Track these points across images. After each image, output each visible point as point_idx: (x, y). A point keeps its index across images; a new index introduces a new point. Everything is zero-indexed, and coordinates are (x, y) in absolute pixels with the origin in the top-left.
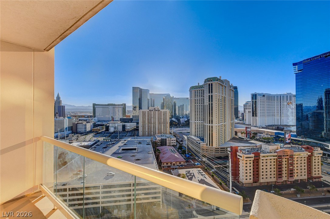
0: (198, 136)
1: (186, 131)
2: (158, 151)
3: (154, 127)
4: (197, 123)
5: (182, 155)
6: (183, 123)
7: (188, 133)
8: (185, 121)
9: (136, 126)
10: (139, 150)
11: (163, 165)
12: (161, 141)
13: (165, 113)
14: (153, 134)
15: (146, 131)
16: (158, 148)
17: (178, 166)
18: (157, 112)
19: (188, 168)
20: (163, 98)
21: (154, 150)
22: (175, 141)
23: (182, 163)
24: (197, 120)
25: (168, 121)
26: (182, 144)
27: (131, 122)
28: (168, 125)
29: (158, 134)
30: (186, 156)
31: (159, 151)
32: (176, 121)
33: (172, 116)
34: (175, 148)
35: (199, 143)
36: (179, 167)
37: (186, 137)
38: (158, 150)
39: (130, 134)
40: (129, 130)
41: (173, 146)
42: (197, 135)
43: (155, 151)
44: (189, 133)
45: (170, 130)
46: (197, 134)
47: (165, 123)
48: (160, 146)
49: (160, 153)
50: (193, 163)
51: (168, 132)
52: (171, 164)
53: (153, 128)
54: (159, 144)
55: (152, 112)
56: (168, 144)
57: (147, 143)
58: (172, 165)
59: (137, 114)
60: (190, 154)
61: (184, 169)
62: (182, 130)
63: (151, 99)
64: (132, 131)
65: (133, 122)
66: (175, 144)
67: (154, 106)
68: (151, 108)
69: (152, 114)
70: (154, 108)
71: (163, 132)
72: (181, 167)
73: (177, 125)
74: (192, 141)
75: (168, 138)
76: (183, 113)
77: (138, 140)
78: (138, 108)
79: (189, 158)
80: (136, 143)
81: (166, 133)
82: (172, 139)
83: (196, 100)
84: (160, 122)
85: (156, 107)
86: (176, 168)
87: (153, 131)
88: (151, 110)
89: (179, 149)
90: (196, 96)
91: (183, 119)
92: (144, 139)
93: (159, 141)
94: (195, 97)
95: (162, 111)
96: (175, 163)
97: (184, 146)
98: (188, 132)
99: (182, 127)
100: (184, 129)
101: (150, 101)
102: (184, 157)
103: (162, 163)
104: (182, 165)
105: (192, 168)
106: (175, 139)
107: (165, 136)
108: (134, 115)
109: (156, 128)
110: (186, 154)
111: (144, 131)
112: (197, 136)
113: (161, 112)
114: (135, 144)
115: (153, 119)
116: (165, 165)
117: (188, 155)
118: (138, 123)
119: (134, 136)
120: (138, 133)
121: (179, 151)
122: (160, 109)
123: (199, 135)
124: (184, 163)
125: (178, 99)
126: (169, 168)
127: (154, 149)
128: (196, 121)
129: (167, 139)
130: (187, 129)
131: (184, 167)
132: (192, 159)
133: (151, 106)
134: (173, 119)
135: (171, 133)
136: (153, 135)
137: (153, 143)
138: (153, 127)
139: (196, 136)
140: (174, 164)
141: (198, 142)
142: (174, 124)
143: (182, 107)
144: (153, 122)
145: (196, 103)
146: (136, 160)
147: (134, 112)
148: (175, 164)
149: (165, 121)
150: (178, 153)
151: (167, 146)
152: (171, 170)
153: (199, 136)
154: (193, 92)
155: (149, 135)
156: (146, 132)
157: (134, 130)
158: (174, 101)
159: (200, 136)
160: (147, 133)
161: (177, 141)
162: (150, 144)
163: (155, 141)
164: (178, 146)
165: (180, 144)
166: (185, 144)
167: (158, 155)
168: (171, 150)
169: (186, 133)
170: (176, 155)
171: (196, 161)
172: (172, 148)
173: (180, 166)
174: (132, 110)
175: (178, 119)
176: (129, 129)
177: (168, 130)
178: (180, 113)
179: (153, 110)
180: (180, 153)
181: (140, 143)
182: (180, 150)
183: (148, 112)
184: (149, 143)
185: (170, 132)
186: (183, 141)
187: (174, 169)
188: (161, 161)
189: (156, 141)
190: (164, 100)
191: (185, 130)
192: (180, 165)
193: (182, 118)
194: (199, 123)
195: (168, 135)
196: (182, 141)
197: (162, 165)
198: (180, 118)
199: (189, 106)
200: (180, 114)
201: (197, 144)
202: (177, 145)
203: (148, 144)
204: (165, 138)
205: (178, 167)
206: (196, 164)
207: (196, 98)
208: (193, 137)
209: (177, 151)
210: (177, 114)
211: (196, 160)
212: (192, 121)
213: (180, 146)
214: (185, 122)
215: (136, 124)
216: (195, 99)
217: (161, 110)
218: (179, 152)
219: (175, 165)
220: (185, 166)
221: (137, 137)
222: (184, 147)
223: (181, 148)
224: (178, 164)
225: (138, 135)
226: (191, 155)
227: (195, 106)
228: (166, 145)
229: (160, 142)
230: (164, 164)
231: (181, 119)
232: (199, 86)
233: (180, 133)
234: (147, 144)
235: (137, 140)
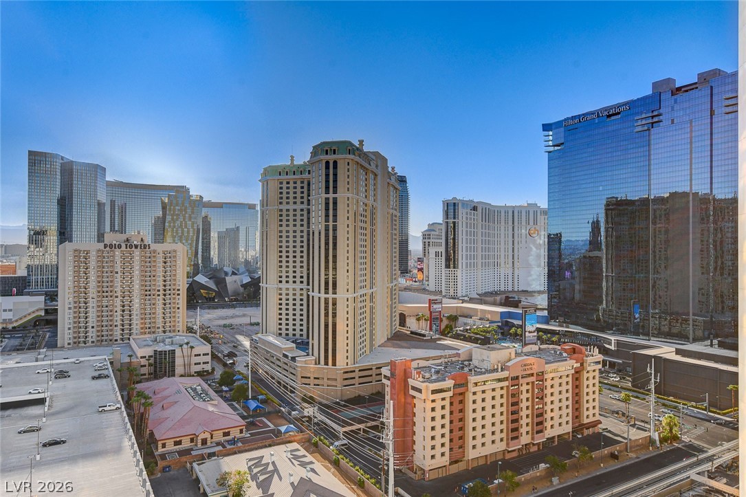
0: (287, 335)
1: (246, 320)
2: (143, 401)
3: (126, 309)
4: (284, 292)
5: (234, 403)
6: (236, 293)
7: (252, 324)
8: (242, 286)
9: (42, 306)
10: (58, 405)
11: (161, 450)
12: (152, 361)
13: (169, 258)
14: (119, 337)
15: (90, 324)
16: (139, 386)
17: (218, 444)
18: (137, 252)
19: (256, 449)
20: (163, 203)
21: (126, 398)
22: (208, 358)
23: (235, 433)
24: (284, 279)
25: (182, 284)
26: (233, 364)
27: (20, 293)
28: (182, 300)
29: (142, 333)
30: (246, 408)
31: (146, 398)
32: (212, 285)
33: (196, 266)
34: (205, 380)
35: (293, 359)
36: (224, 447)
37: (246, 343)
38: (140, 394)
39: (16, 342)
40: (10, 326)
41: (200, 374)
42: (284, 332)
43: (129, 398)
44: (256, 328)
45: (188, 317)
46: (284, 327)
47: (168, 292)
48: (148, 380)
49: (151, 404)
50: (272, 427)
51: (181, 324)
52: (192, 440)
53: (119, 313)
54: (144, 370)
55: (118, 252)
56: (179, 370)
57: (96, 374)
58: (196, 445)
59: (50, 259)
60: (260, 397)
61: (240, 452)
62: (232, 317)
63: (113, 203)
64: (23, 327)
65: (29, 294)
66: (208, 367)
67: (122, 230)
68: (110, 238)
69: (118, 259)
70: (124, 237)
71: (161, 325)
72: (228, 447)
73: (213, 299)
74: (268, 352)
75: (181, 346)
76: (237, 257)
77: (51, 365)
78: (52, 238)
79: (257, 413)
80: (45, 377)
81: (174, 331)
82: (195, 351)
83: (284, 213)
84: (148, 288)
85: (131, 232)
86: (211, 455)
87: (119, 323)
88: (111, 247)
89: (221, 386)
90: (284, 200)
91: (235, 277)
92: (81, 359)
93: (143, 362)
94: (281, 203)
95: (159, 248)
96: (207, 435)
97: (239, 373)
98: (253, 321)
99: (234, 307)
100: (238, 311)
101: (108, 209)
102: (242, 411)
103: (155, 442)
104: (233, 442)
105: (270, 446)
106: (207, 348)
107: (168, 341)
108: (37, 262)
109: (134, 312)
110: (247, 399)
111: (82, 325)
112: (284, 335)
113: (155, 251)
114: (37, 383)
115: (119, 279)
116: (170, 447)
117: (253, 405)
118: (52, 296)
119: (33, 347)
120: (55, 334)
121: (222, 391)
122: (148, 240)
123: (291, 332)
124: (241, 431)
125: (220, 205)
126: (184, 459)
127: (125, 393)
128: (284, 285)
129: (178, 353)
130: (250, 311)
131: (240, 444)
132: (267, 415)
133: (112, 229)
134: (201, 279)
135: (190, 330)
136: (119, 341)
137: (119, 370)
138: (119, 308)
139: (280, 334)
140: (204, 442)
141: (290, 355)
142: (201, 296)
143: (230, 237)
144: (118, 289)
145: (284, 223)
146: (44, 445)
147: (38, 251)
148: (209, 439)
149: (168, 287)
150: (218, 400)
151: (177, 379)
152: (195, 465)
153: (291, 335)
154: (274, 185)
155: (103, 341)
156: (90, 329)
157: (35, 325)
158: (203, 215)
159: (294, 335)
160: (92, 334)
161: (214, 357)
162: (107, 377)
163: (127, 360)
164: (218, 374)
165: (225, 365)
166: (242, 365)
167: (142, 414)
168: (195, 390)
169: (246, 325)
170: (211, 409)
171: (284, 422)
172: (197, 383)
173: (226, 444)
174: (25, 242)
175: (218, 277)
176: (10, 321)
177: (180, 319)
178: (226, 255)
179: (120, 246)
180: (226, 400)
181: (62, 375)
182: (225, 388)
183: (99, 251)
184: (105, 372)
185: (189, 325)
186: (236, 356)
187: (204, 459)
188: (152, 434)
189: (134, 360)
190: (164, 208)
191: (244, 315)
192: (228, 441)
193: (234, 273)
194: (291, 292)
195: (182, 338)
196: (231, 355)
197: (157, 449)
198: (226, 274)
199: (258, 234)
200: (226, 262)
201: (286, 360)
202: (213, 369)
203: (99, 377)
204: (168, 348)
205: (220, 448)
206: (283, 429)
207: (284, 207)
208: (271, 339)
209: (216, 392)
210: (215, 261)
211: (283, 417)
212: (270, 287)
213: (225, 373)
214: (242, 289)
215: (42, 298)
216: (281, 210)
217: (153, 246)
218: (221, 397)
219: (209, 444)
220: (243, 440)
221: (49, 353)
222: (241, 377)
223: (228, 379)
224: (219, 437)
225: (52, 345)
226: (264, 402)
227: (281, 232)
228: (174, 375)
229: (150, 365)
230: (164, 446)
231: (229, 279)
232: (294, 166)
233: (225, 326)
234: (94, 378)
235: (49, 362)
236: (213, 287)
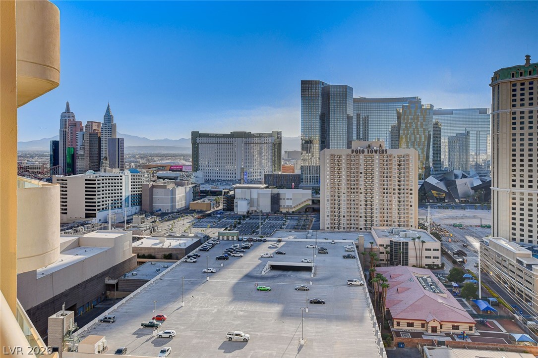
0: (522, 240)
1: (477, 222)
2: (381, 282)
3: (369, 204)
4: (518, 197)
5: (464, 300)
6: (466, 195)
7: (482, 226)
8: (472, 188)
9: (310, 197)
10: (321, 274)
11: (396, 327)
12: (389, 249)
13: (403, 162)
14: (363, 227)
15: (342, 214)
16: (378, 269)
17: (447, 335)
18: (377, 157)
20: (398, 113)
21: (368, 278)
22: (438, 254)
23: (464, 328)
24: (518, 183)
25: (414, 185)
26: (463, 262)
27: (297, 187)
28: (414, 199)
29: (381, 225)
30: (476, 307)
31: (384, 280)
32: (442, 186)
33: (427, 169)
34: (436, 274)
35: (529, 266)
36: (453, 339)
37: (476, 244)
38: (379, 276)
39: (294, 223)
40: (291, 211)
41: (430, 267)
42: (518, 237)
43: (371, 278)
44: (487, 230)
45: (420, 214)
46: (518, 232)
47: (402, 191)
48: (385, 265)
49: (387, 286)
50: (504, 331)
51: (413, 220)
52: (423, 325)
53: (363, 206)
54: (382, 257)
55: (362, 156)
56: (412, 260)
57: (346, 254)
58: (427, 331)
59: (315, 162)
60: (491, 299)
61: (470, 348)
62: (462, 218)
63: (358, 116)
64: (299, 212)
65: (302, 188)
66: (438, 262)
67: (366, 139)
68: (356, 145)
69: (362, 162)
70: (366, 143)
71: (396, 219)
72: (458, 340)
73: (444, 199)
74: (499, 256)
75: (414, 239)
76: (467, 161)
77: (316, 243)
78: (316, 146)
79: (487, 314)
80: (311, 251)
81: (407, 226)
82: (426, 246)
83: (518, 116)
84: (385, 187)
85: (372, 139)
86: (441, 343)
87: (363, 215)
88: (357, 151)
89: (451, 281)
90: (518, 103)
91: (465, 180)
92: (336, 241)
93: (382, 249)
94: (514, 106)
95: (395, 152)
96: (437, 324)
97: (470, 272)
98: (484, 223)
99: (463, 208)
100: (468, 212)
101: (355, 121)
102: (471, 309)
103: (391, 319)
104: (462, 336)
105: (502, 350)
106: (437, 244)
107: (402, 234)
108: (307, 164)
109: (375, 207)
110: (477, 298)
111: (336, 214)
112: (518, 240)
113: (391, 156)
114: (306, 255)
115: (363, 178)
116: (404, 326)
117: (483, 305)
118: (316, 191)
119: (304, 228)
120: (318, 220)
121: (451, 286)
122: (386, 146)
123: (526, 238)
124: (471, 328)
125: (450, 112)
126: (416, 340)
127: (368, 273)
128: (518, 190)
129: (411, 245)
130: (480, 213)
131: (469, 341)
132: (500, 319)
133: (358, 138)
134: (432, 180)
135: (422, 226)
136: (363, 230)
137: (364, 254)
138: (363, 203)
139: (514, 239)
140: (434, 330)
141: (525, 262)
142: (432, 197)
143: (461, 142)
144: (362, 187)
145: (518, 126)
146: (311, 302)
147: (307, 156)
148: (438, 328)
149: (402, 187)
150: (447, 294)
151: (410, 268)
152: (425, 348)
153: (526, 242)
154: (506, 90)
155: (352, 228)
156: (342, 218)
157: (306, 211)
158: (434, 121)
159: (530, 242)
160: (344, 221)
161: (444, 253)
162: (354, 257)
163: (369, 246)
164: (448, 268)
165: (454, 262)
166: (472, 265)
167: (381, 293)
168: (425, 281)
169: (477, 226)
170: (440, 301)
171: (518, 329)
172: (427, 274)
173: (455, 337)
174: (300, 149)
175: (448, 179)
176: (291, 207)
177: (413, 216)
178: (456, 159)
179: (363, 152)
180: (455, 295)
181: (323, 251)
182: (454, 284)
183: (348, 155)
184: (352, 254)
185: (421, 221)
186: (465, 255)
187: (433, 345)
188: (388, 312)
189: (374, 247)
190: (399, 118)
191: (474, 217)
192: (457, 335)
193: (464, 176)
194: (526, 197)
195: (415, 232)
196: (460, 253)
197: (393, 325)
198: (456, 176)
199: (490, 138)
200: (456, 165)
201: (520, 266)
202: (443, 265)
203: (348, 257)
204: (402, 240)
205: (449, 339)
206: (517, 336)
207: (518, 109)
208: (503, 243)
209: (446, 286)
210: (446, 164)
211: (516, 323)
212: (502, 191)
213: (454, 269)
214: (472, 192)
215: (310, 191)
216: (514, 113)
217: (390, 151)
218: (451, 291)
219: (438, 332)
220: (472, 337)
221: (315, 233)
222: (470, 276)
223: (458, 275)
224: (448, 328)
225: (317, 228)
226: (497, 304)
227: (514, 135)
228: (407, 265)
229: (387, 253)
230: (398, 324)
231: (459, 182)
232: (531, 65)
233: (455, 225)
234: (344, 257)
235: (314, 240)
236: (444, 188)
